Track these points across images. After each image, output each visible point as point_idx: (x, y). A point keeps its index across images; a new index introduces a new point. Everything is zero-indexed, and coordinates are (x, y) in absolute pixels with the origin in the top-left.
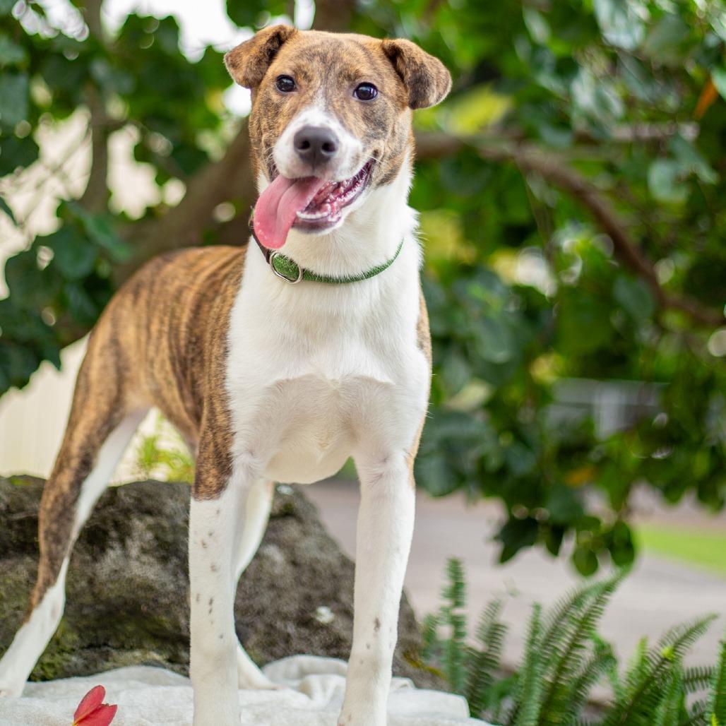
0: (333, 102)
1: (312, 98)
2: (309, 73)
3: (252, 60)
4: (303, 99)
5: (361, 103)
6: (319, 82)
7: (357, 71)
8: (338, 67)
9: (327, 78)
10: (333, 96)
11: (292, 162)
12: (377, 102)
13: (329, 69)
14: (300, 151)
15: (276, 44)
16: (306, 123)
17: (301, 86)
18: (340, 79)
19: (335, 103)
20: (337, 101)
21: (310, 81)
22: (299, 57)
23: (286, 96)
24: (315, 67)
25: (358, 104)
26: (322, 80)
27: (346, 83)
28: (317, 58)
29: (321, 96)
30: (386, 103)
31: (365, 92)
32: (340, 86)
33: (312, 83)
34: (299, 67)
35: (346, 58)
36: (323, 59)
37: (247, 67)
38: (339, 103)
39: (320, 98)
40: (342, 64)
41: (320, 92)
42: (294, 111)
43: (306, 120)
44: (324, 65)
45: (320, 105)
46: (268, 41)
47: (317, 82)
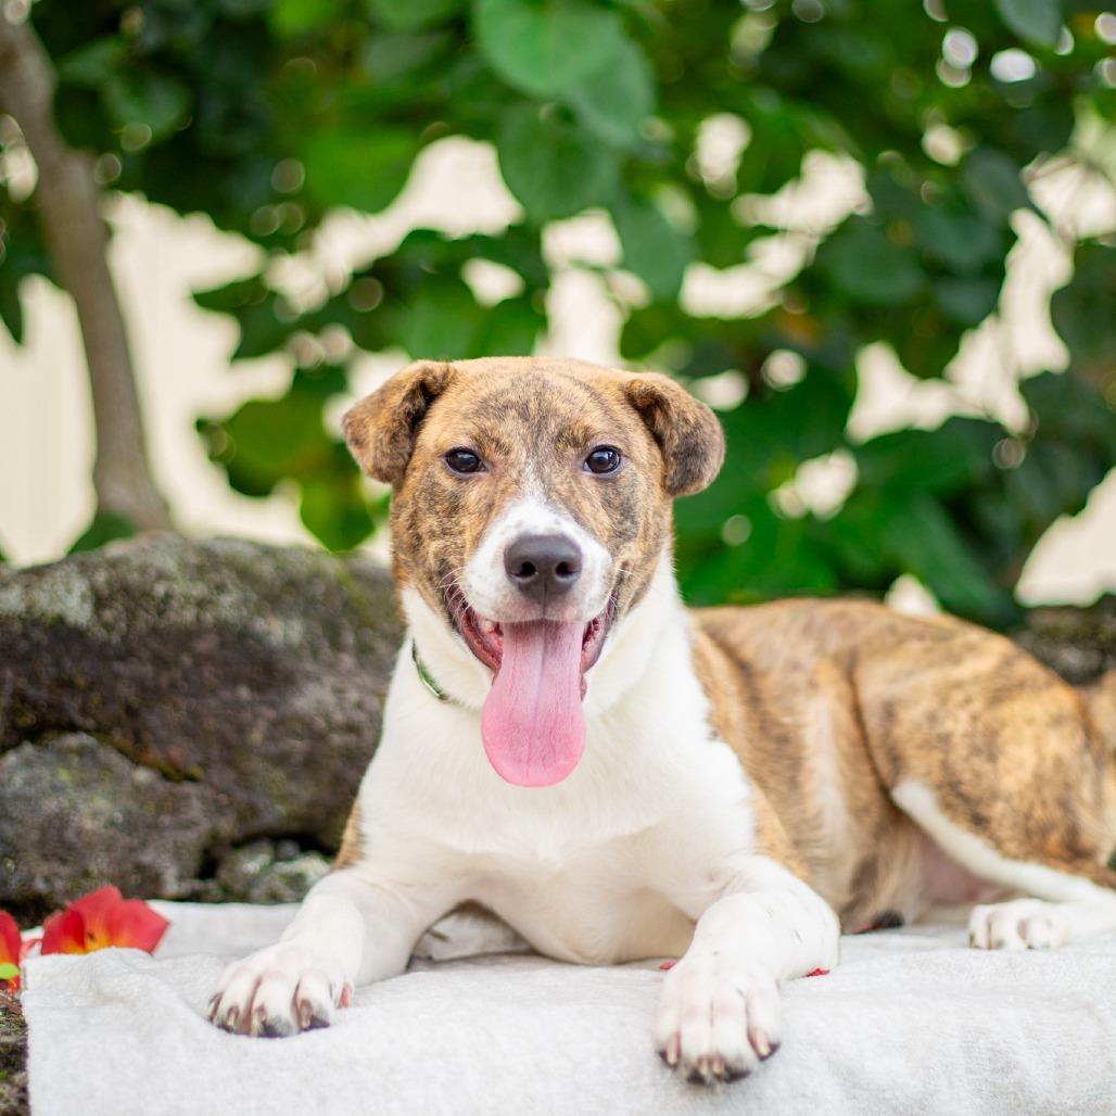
0: (554, 485)
1: (517, 482)
2: (505, 440)
3: (381, 436)
4: (501, 486)
5: (597, 479)
6: (524, 454)
7: (587, 429)
8: (552, 427)
9: (535, 444)
10: (554, 475)
12: (622, 474)
13: (539, 429)
14: (519, 579)
15: (420, 401)
16: (522, 530)
17: (493, 464)
18: (561, 446)
19: (559, 487)
20: (562, 483)
21: (507, 453)
22: (477, 413)
23: (467, 480)
24: (511, 429)
25: (593, 482)
26: (528, 451)
27: (571, 451)
28: (513, 413)
29: (532, 477)
30: (635, 474)
31: (602, 461)
32: (560, 457)
33: (512, 456)
34: (483, 431)
35: (562, 407)
36: (524, 415)
37: (376, 448)
38: (566, 486)
39: (531, 480)
40: (558, 421)
41: (529, 469)
42: (490, 509)
43: (519, 525)
44: (527, 425)
45: (537, 493)
46: (404, 399)
47: (520, 453)
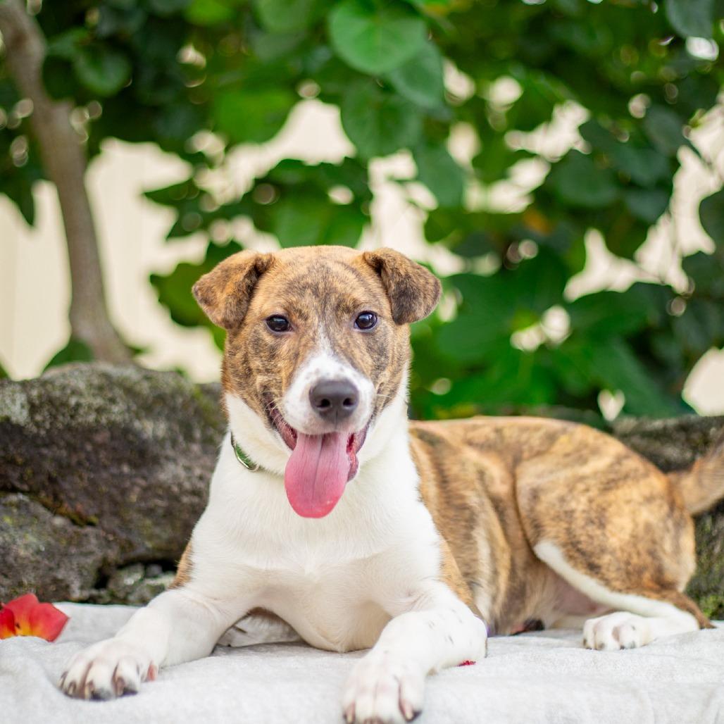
0: (337, 341)
1: (313, 339)
2: (305, 311)
3: (230, 300)
4: (303, 341)
5: (363, 334)
6: (317, 319)
7: (355, 301)
8: (333, 300)
9: (324, 313)
10: (336, 334)
11: (311, 420)
12: (378, 329)
13: (325, 302)
14: (320, 409)
15: (254, 278)
16: (320, 376)
17: (297, 326)
18: (339, 313)
19: (340, 342)
20: (341, 339)
21: (306, 319)
22: (287, 292)
23: (281, 337)
24: (308, 302)
25: (361, 336)
26: (319, 317)
27: (346, 317)
28: (309, 291)
29: (322, 336)
30: (386, 327)
31: (365, 321)
32: (340, 322)
33: (309, 321)
34: (291, 304)
35: (339, 286)
36: (316, 292)
37: (226, 308)
38: (344, 341)
39: (322, 338)
40: (337, 296)
41: (321, 330)
42: (296, 357)
43: (317, 372)
44: (318, 299)
45: (326, 348)
46: (245, 277)
47: (314, 319)
